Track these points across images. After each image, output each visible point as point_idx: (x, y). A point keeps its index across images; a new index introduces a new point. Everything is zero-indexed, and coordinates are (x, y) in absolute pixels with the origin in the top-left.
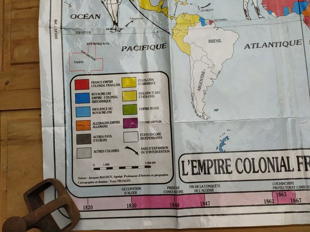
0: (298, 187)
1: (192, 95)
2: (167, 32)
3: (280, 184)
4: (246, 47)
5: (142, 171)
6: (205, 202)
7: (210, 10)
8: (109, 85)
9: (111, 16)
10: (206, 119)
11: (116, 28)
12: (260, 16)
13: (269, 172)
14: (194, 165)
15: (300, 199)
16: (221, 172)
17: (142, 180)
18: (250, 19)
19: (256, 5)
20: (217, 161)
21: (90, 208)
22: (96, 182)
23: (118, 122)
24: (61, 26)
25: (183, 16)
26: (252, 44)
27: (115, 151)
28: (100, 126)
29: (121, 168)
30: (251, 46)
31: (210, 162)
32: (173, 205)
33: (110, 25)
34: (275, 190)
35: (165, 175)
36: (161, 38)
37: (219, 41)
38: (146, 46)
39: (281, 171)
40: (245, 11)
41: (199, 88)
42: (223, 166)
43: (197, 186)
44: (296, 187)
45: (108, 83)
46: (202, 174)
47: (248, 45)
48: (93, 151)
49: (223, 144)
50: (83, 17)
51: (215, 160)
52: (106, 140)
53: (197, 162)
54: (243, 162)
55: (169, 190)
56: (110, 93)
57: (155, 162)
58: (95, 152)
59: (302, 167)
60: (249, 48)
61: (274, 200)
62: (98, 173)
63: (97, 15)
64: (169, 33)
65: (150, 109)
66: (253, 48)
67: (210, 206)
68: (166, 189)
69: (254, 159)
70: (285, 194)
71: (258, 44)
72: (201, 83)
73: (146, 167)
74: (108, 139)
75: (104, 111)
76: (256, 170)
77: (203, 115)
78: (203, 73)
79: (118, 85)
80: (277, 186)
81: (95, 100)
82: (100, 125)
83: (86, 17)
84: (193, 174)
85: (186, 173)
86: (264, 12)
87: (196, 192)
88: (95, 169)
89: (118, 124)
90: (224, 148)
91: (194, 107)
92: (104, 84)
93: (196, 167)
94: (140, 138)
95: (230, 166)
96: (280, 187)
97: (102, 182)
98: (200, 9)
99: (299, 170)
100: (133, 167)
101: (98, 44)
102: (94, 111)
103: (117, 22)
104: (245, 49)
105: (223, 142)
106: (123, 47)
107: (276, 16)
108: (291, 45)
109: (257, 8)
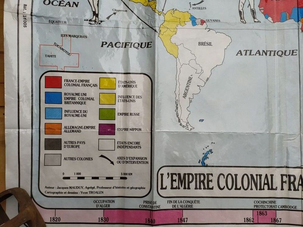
0: (280, 207)
1: (176, 103)
2: (154, 30)
3: (261, 202)
4: (238, 53)
5: (116, 182)
6: (183, 218)
7: (202, 8)
8: (84, 85)
9: (90, 4)
10: (190, 129)
11: (96, 19)
12: (256, 20)
13: (251, 189)
14: (174, 179)
15: (281, 219)
16: (202, 187)
17: (116, 192)
18: (244, 22)
19: (252, 7)
20: (198, 176)
21: (57, 220)
22: (65, 193)
23: (93, 127)
24: (32, 13)
25: (172, 12)
26: (244, 51)
27: (88, 159)
28: (73, 131)
29: (93, 178)
30: (244, 53)
31: (191, 176)
32: (149, 221)
33: (89, 15)
34: (256, 208)
35: (142, 188)
36: (146, 36)
37: (210, 44)
38: (129, 43)
39: (264, 189)
40: (240, 12)
41: (185, 95)
42: (205, 181)
43: (176, 202)
44: (277, 207)
45: (84, 83)
46: (182, 188)
47: (240, 51)
48: (63, 158)
49: (205, 157)
50: (58, 4)
51: (196, 175)
52: (79, 146)
53: (177, 175)
54: (225, 177)
55: (145, 204)
56: (85, 94)
57: (131, 174)
58: (65, 159)
59: (286, 186)
60: (241, 55)
61: (253, 219)
62: (68, 183)
63: (74, 3)
64: (155, 31)
65: (129, 114)
66: (246, 55)
67: (187, 223)
68: (142, 204)
69: (237, 175)
70: (266, 213)
71: (251, 51)
72: (187, 90)
73: (121, 178)
74: (81, 145)
75: (78, 113)
76: (238, 187)
77: (186, 125)
78: (190, 79)
79: (95, 85)
80: (258, 204)
81: (68, 100)
82: (73, 129)
83: (61, 5)
84: (172, 188)
85: (164, 187)
86: (260, 16)
87: (174, 208)
88: (65, 178)
89: (93, 130)
90: (207, 162)
91: (178, 116)
92: (79, 83)
93: (175, 181)
94: (116, 147)
95: (211, 181)
96: (261, 205)
97: (72, 193)
98: (192, 6)
99: (282, 189)
100: (108, 178)
101: (74, 36)
102: (67, 113)
103: (97, 13)
104: (237, 55)
105: (207, 156)
106: (103, 42)
107: (272, 22)
108: (285, 55)
109: (253, 10)
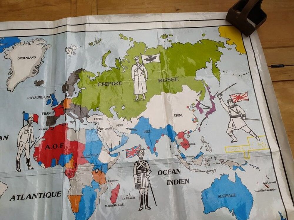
18: (20, 170)
19: (27, 157)
26: (17, 196)
40: (17, 162)
47: (14, 196)
60: (14, 200)
66: (18, 199)
71: (23, 195)
86: (34, 163)
107: (44, 167)
108: (52, 196)
109: (28, 159)
